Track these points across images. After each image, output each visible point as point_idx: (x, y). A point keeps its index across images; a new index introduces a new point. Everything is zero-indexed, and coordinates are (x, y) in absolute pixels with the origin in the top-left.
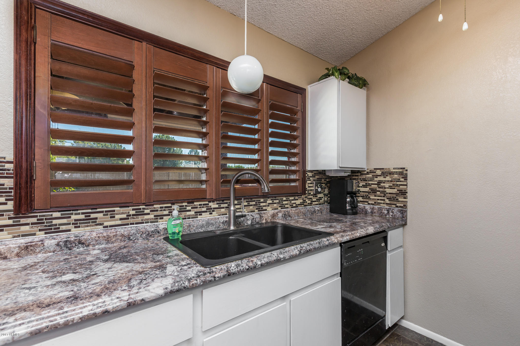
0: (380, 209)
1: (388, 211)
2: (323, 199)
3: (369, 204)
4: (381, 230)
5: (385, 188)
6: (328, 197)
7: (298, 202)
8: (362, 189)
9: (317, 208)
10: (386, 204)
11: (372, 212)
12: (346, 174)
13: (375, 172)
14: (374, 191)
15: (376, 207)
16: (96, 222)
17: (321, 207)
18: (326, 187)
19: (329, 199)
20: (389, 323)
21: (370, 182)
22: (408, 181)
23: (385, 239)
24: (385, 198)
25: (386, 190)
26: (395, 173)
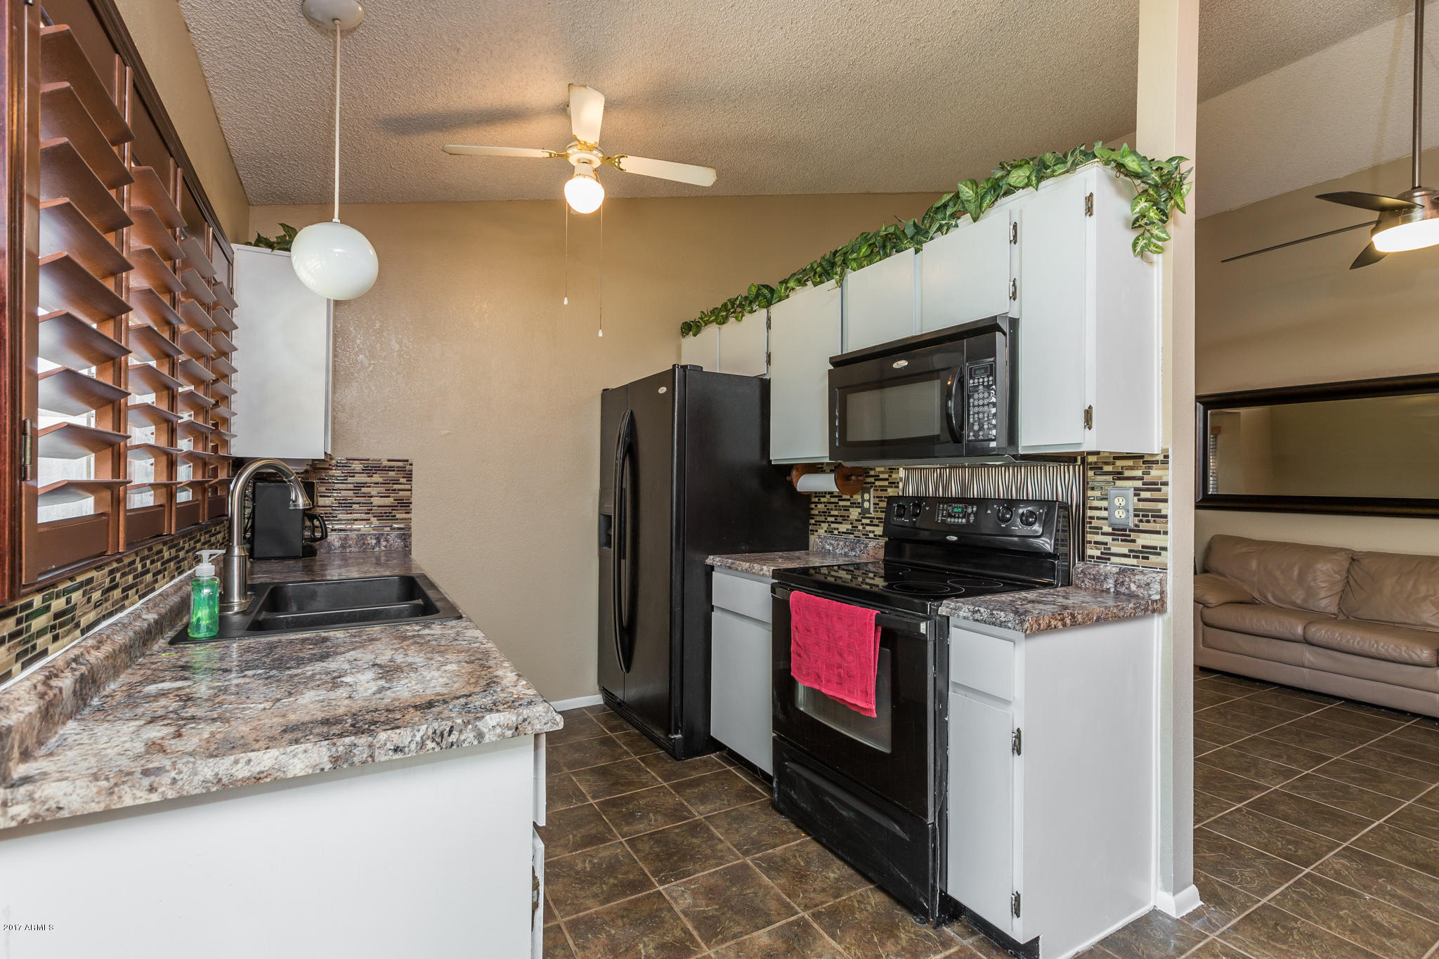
1: (378, 539)
13: (349, 466)
21: (338, 486)
22: (413, 482)
25: (373, 499)
26: (391, 469)
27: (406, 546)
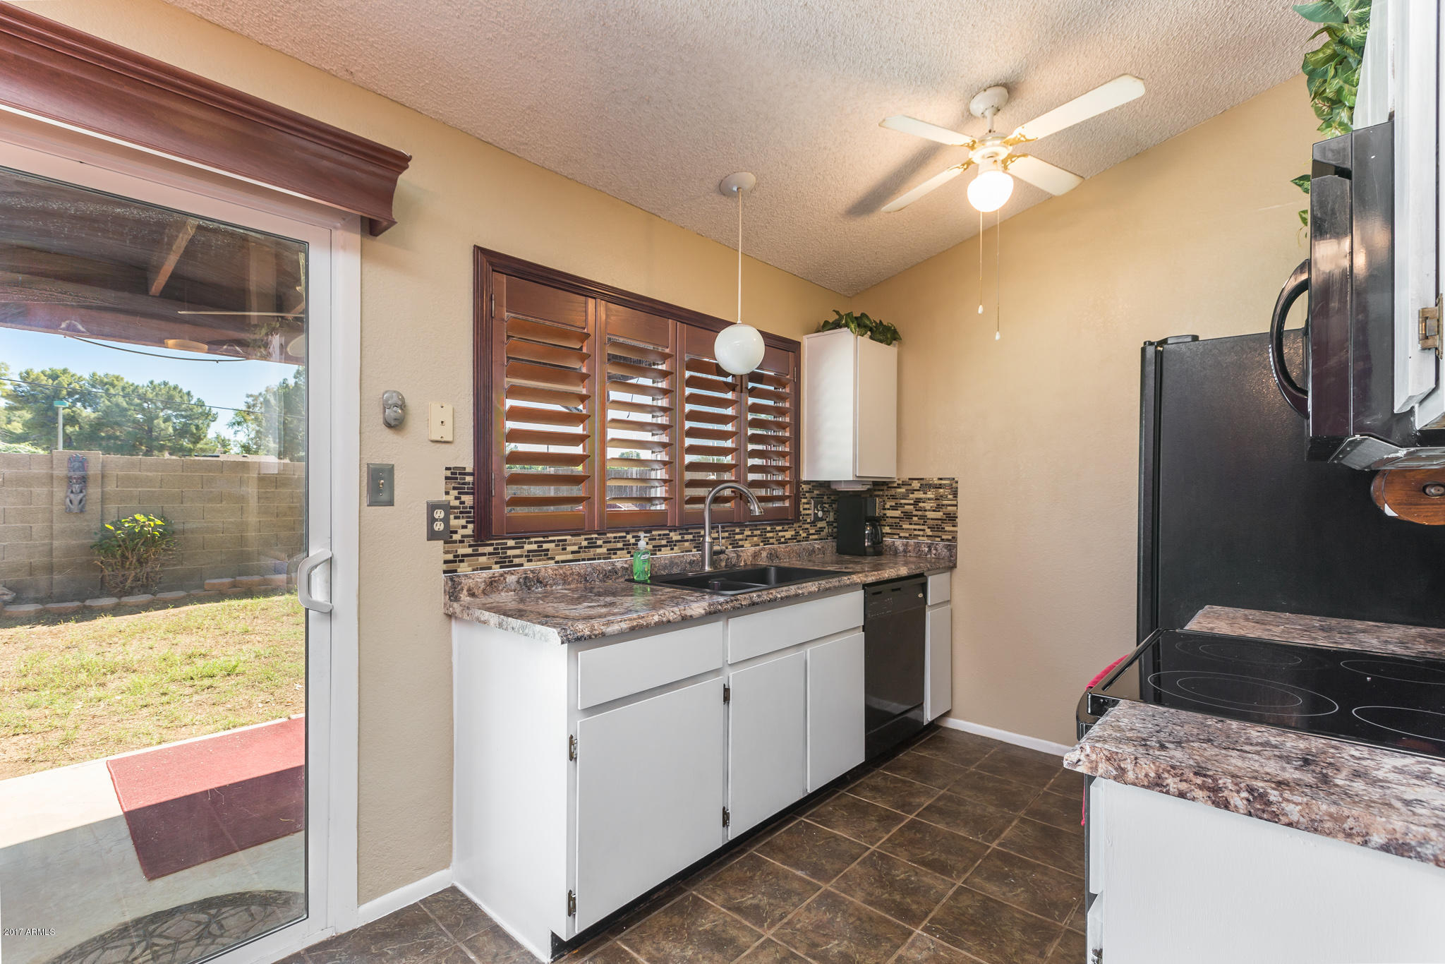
0: (918, 545)
1: (929, 547)
2: (826, 530)
3: (900, 537)
4: (918, 572)
5: (925, 511)
6: (835, 527)
7: (788, 534)
8: (890, 513)
9: (817, 546)
10: (927, 536)
11: (905, 551)
12: (864, 488)
13: (911, 485)
14: (908, 516)
15: (912, 542)
16: (547, 555)
17: (822, 544)
18: (830, 509)
19: (835, 530)
20: (928, 716)
21: (903, 501)
22: (959, 499)
23: (923, 588)
24: (925, 527)
25: (927, 513)
26: (940, 486)
27: (951, 556)
